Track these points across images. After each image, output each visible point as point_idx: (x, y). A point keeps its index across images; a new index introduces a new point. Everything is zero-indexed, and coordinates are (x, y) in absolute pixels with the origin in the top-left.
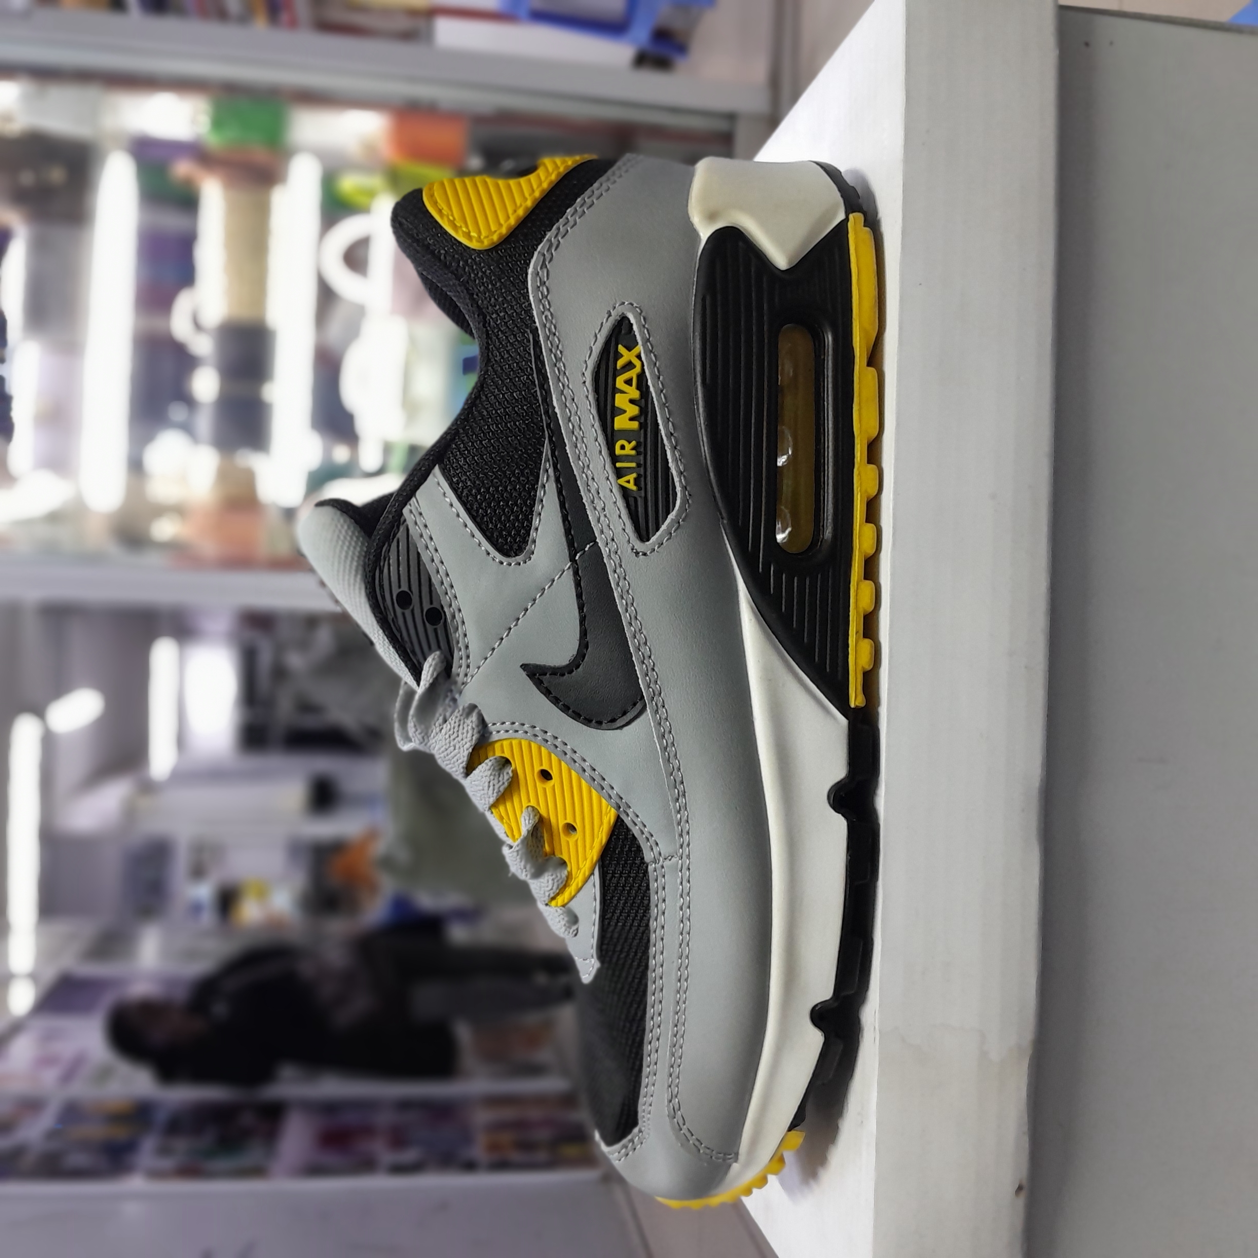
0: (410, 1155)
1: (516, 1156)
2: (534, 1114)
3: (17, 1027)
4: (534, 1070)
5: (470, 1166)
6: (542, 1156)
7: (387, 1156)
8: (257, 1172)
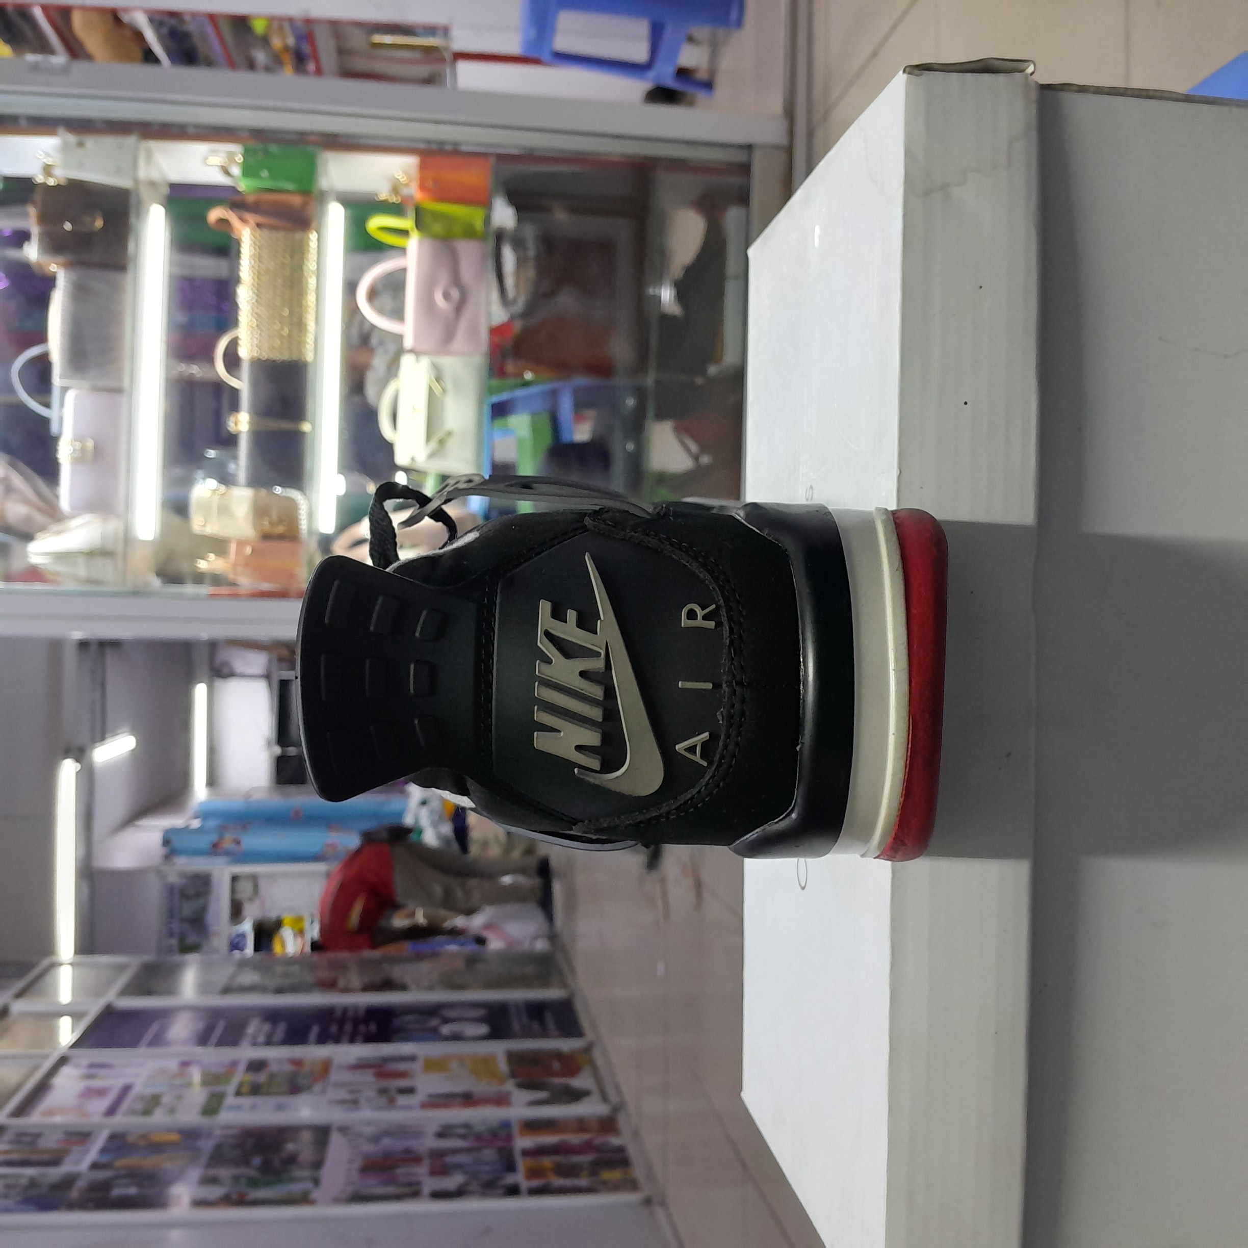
0: (453, 1182)
1: (558, 1182)
2: (575, 1139)
3: (63, 1061)
4: (576, 1096)
5: (513, 1191)
6: (583, 1182)
7: (430, 1184)
8: (304, 1199)
